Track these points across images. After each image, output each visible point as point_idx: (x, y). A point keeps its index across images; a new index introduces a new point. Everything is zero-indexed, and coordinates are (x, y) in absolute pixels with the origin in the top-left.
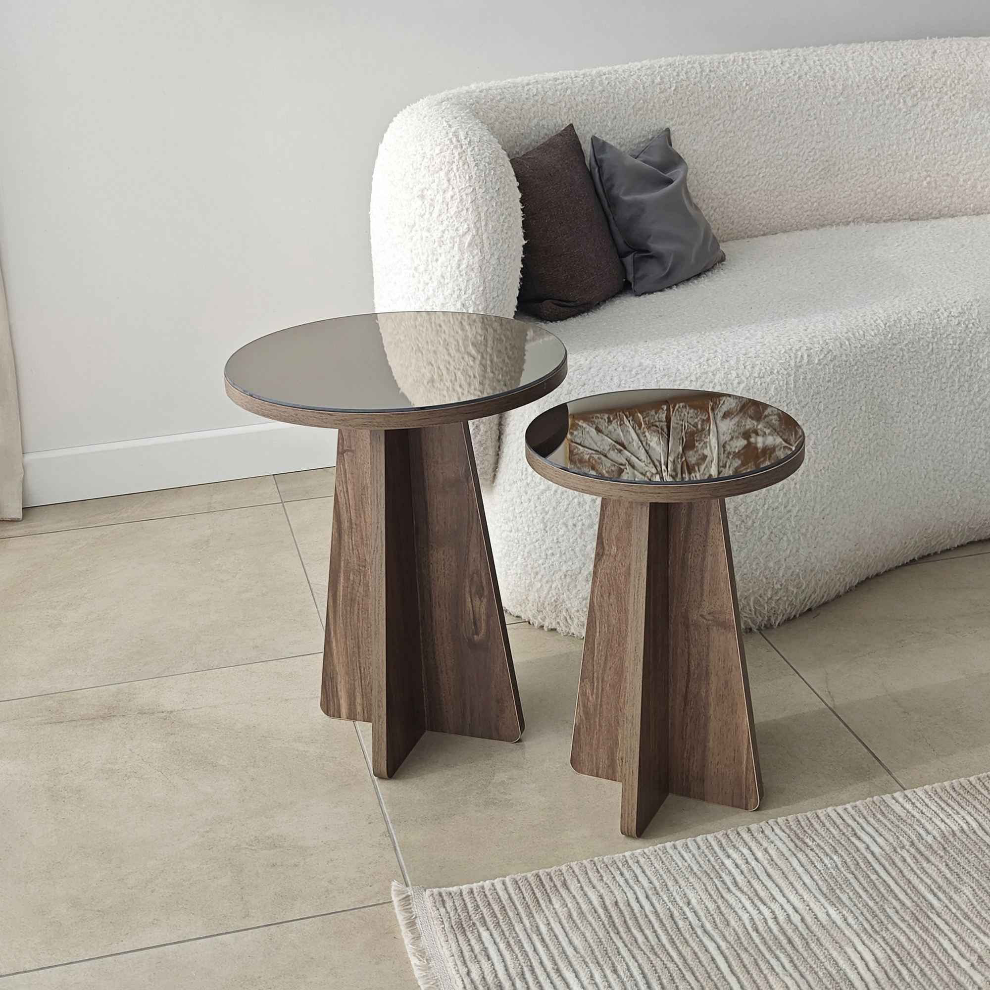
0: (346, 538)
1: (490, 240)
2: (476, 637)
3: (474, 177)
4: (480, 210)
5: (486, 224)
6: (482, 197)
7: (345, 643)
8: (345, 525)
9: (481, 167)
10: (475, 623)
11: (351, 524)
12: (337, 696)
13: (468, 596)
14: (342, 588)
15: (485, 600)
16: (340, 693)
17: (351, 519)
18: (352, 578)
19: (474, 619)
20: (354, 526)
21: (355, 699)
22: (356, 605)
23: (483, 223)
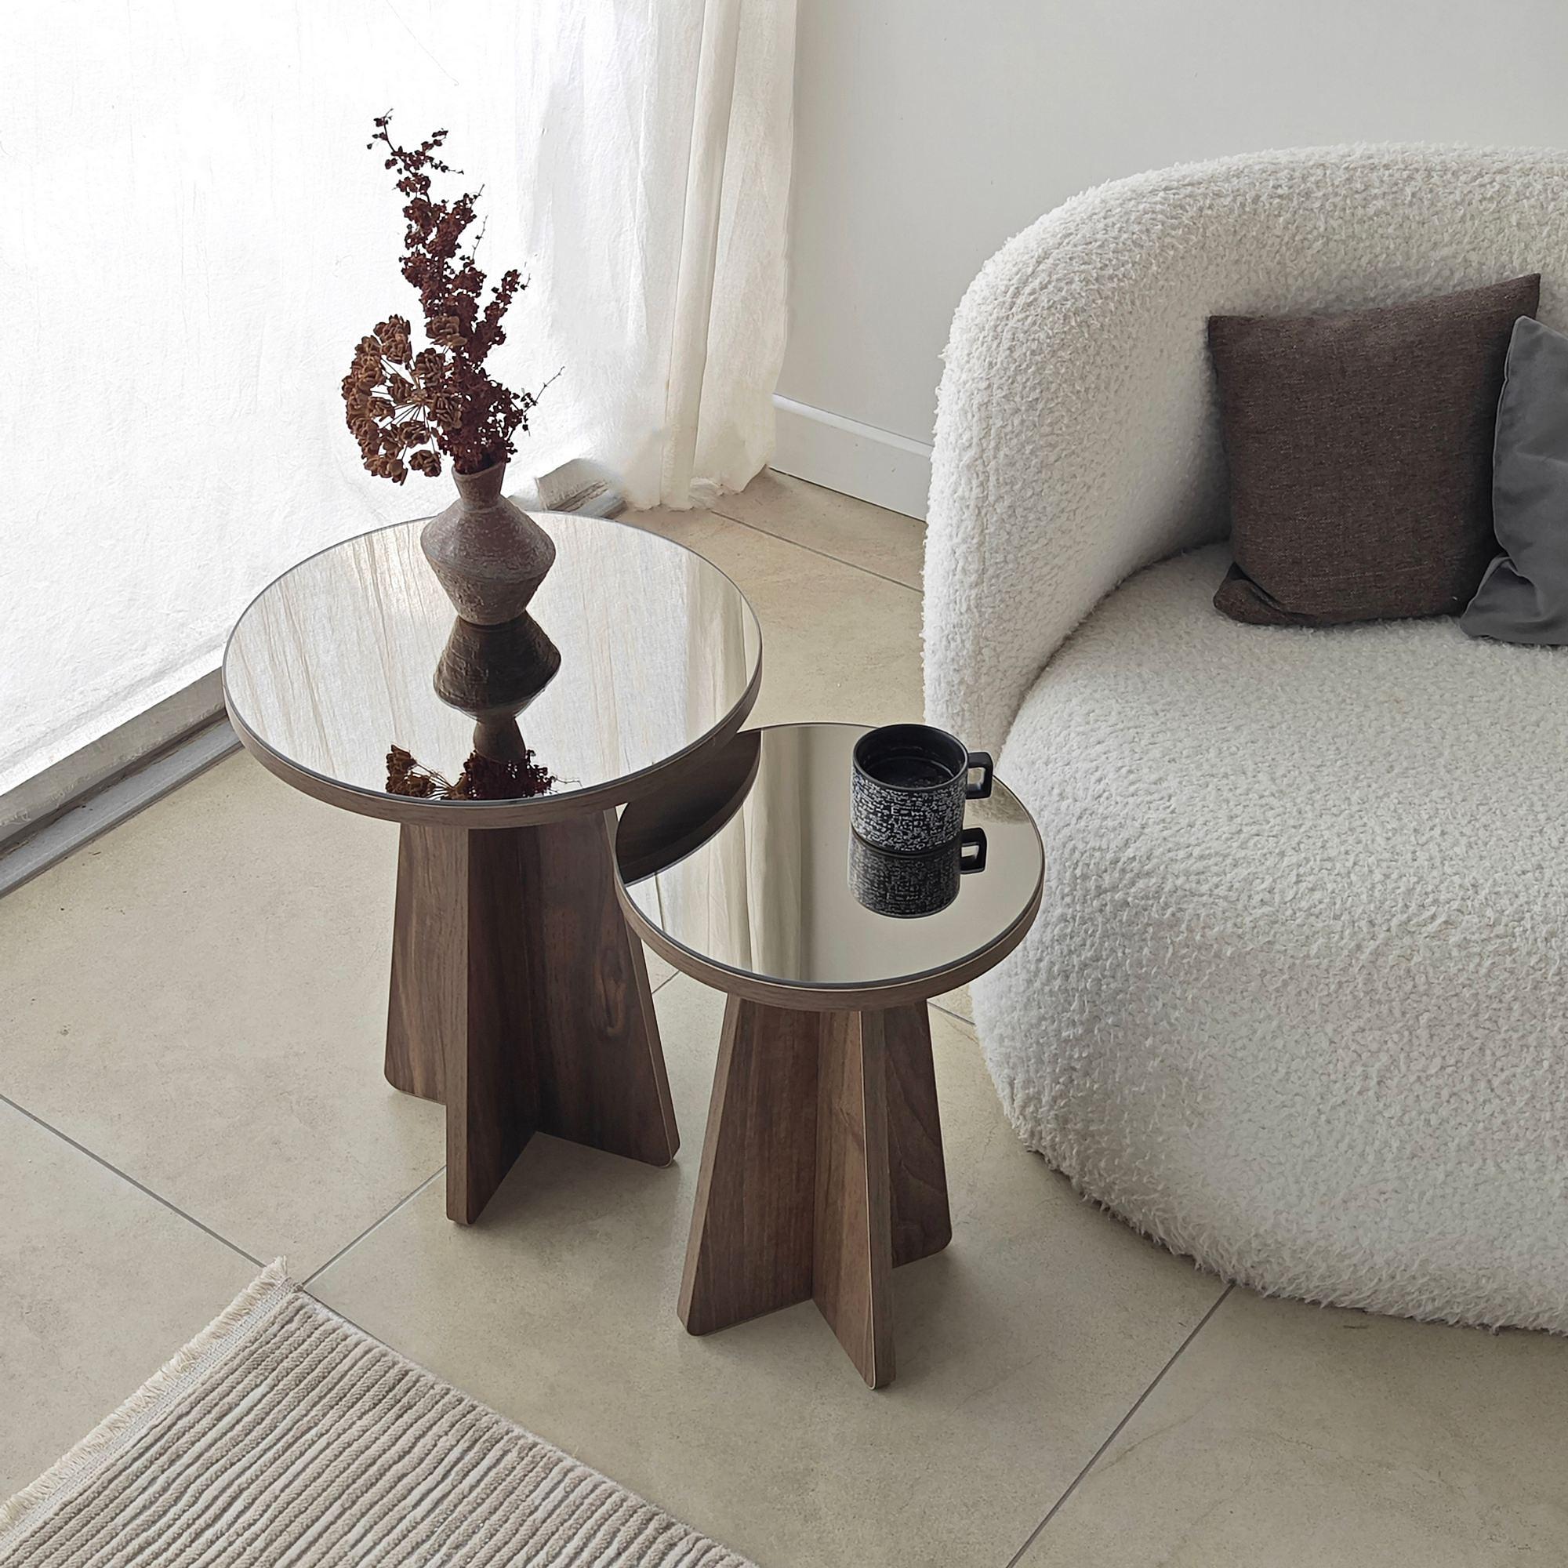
0: (420, 871)
1: (998, 474)
2: (609, 1030)
3: (999, 365)
4: (991, 422)
5: (997, 448)
6: (998, 404)
7: (420, 1003)
8: (419, 854)
9: (1016, 355)
10: (608, 1011)
11: (427, 853)
12: (409, 1066)
13: (598, 977)
14: (414, 934)
15: (623, 986)
16: (412, 1063)
17: (427, 849)
18: (428, 923)
19: (607, 1005)
20: (432, 858)
21: (435, 1074)
22: (435, 959)
23: (993, 444)
